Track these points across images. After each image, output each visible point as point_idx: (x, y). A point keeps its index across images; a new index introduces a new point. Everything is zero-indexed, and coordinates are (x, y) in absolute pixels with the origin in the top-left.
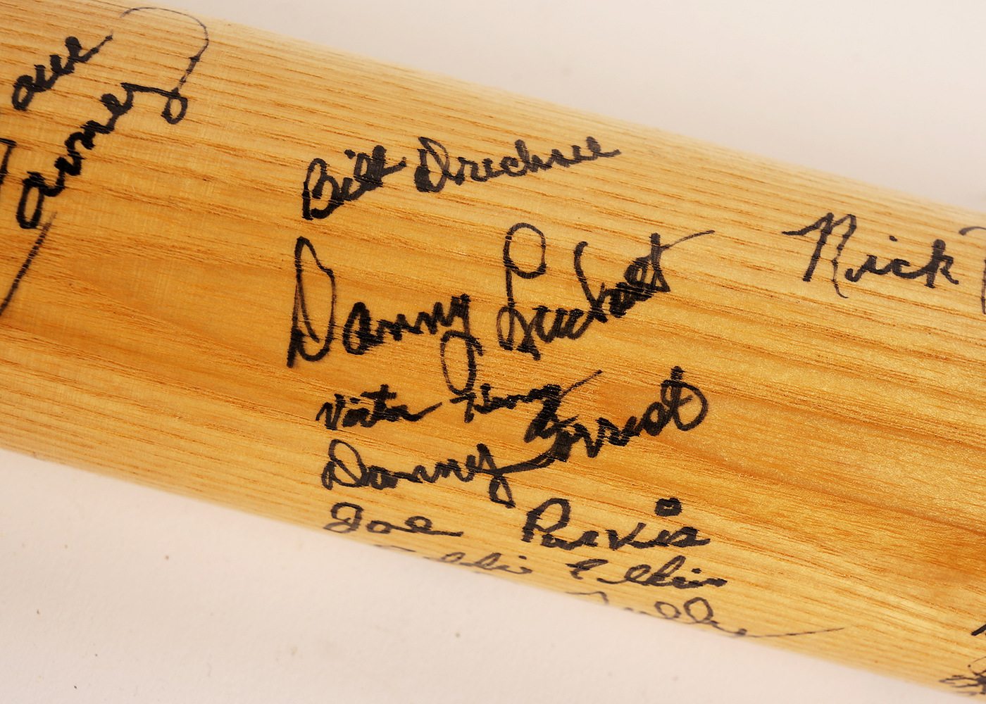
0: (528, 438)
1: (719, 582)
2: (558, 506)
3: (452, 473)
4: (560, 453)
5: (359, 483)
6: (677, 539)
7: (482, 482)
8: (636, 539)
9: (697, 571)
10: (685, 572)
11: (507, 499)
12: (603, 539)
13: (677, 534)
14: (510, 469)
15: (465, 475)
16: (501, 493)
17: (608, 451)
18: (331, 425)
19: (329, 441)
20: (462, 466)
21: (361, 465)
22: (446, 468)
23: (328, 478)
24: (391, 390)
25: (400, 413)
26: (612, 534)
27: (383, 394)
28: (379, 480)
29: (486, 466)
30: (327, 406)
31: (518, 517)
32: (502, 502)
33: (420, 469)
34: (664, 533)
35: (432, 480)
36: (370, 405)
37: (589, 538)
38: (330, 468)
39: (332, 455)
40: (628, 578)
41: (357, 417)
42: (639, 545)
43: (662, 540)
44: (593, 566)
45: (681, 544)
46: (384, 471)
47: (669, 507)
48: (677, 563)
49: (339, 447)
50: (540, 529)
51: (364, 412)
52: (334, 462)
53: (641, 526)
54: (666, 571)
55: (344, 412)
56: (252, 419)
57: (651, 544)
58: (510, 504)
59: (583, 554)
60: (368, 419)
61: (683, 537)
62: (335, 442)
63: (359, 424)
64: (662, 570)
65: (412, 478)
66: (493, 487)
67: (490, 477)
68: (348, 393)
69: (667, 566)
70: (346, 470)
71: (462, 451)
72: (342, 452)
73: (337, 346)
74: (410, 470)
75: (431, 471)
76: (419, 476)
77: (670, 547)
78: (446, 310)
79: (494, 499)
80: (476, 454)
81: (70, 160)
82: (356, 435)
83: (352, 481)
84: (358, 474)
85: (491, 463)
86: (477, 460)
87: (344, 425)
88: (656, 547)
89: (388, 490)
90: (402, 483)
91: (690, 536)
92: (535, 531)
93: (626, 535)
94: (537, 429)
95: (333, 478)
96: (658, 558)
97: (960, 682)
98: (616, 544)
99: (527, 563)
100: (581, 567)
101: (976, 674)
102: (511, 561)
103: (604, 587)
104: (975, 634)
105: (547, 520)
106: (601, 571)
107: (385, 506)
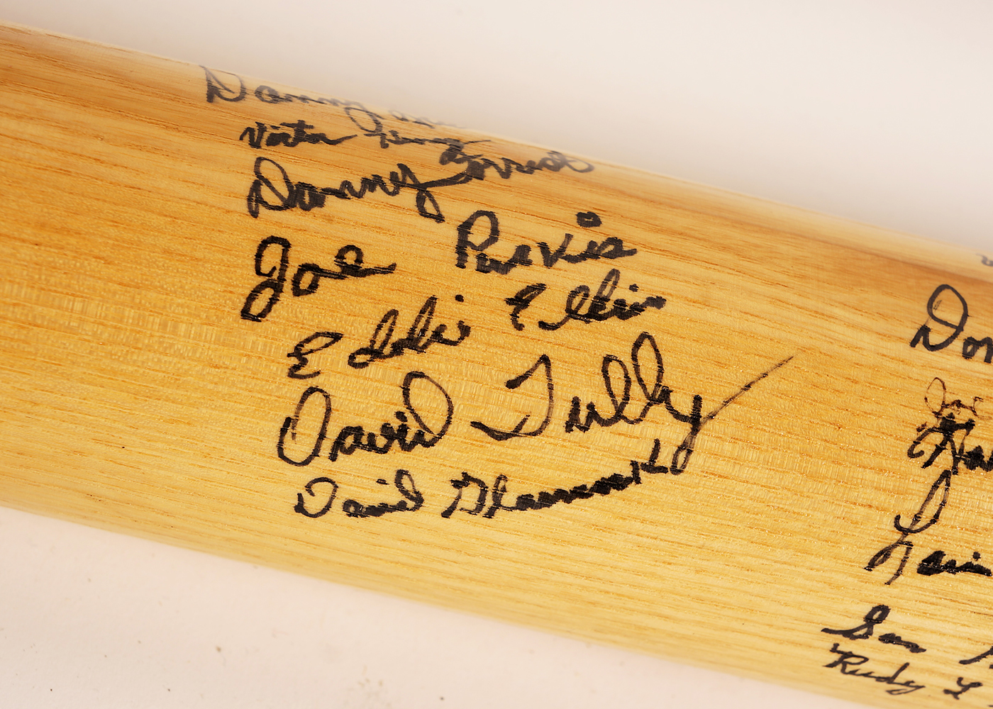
0: (443, 162)
1: (658, 302)
2: (485, 218)
3: (378, 188)
4: (474, 174)
5: (287, 205)
6: (607, 250)
7: (408, 197)
8: (568, 252)
9: (634, 288)
10: (622, 293)
11: (435, 213)
12: (535, 255)
13: (605, 244)
14: (433, 184)
15: (391, 189)
16: (429, 207)
17: (517, 176)
18: (255, 144)
19: (254, 159)
20: (387, 181)
21: (287, 181)
22: (372, 183)
23: (255, 201)
24: (308, 124)
25: (317, 138)
26: (544, 247)
27: (302, 125)
28: (307, 199)
29: (409, 181)
30: (249, 130)
31: (448, 233)
32: (430, 216)
33: (346, 184)
34: (592, 244)
35: (359, 195)
36: (291, 132)
37: (521, 257)
38: (256, 187)
39: (257, 173)
40: (572, 313)
41: (279, 140)
42: (572, 259)
43: (592, 252)
44: (532, 297)
45: (611, 256)
46: (311, 188)
47: (588, 220)
48: (613, 279)
49: (264, 164)
50: (474, 247)
51: (286, 136)
52: (260, 181)
53: (569, 237)
54: (605, 293)
55: (266, 135)
56: (176, 139)
57: (583, 257)
58: (439, 218)
59: (520, 278)
60: (290, 140)
61: (611, 248)
62: (260, 160)
63: (282, 144)
64: (600, 292)
65: (340, 194)
66: (420, 201)
67: (415, 192)
68: (267, 123)
69: (604, 285)
70: (273, 189)
71: (384, 169)
72: (267, 170)
73: (252, 98)
74: (337, 186)
75: (357, 186)
76: (346, 192)
77: (602, 259)
79: (423, 213)
80: (399, 172)
82: (279, 153)
83: (279, 203)
84: (285, 193)
85: (414, 179)
86: (400, 175)
87: (268, 145)
88: (589, 261)
89: (316, 210)
90: (331, 200)
91: (616, 248)
92: (469, 250)
93: (557, 248)
94: (449, 159)
95: (260, 201)
96: (592, 274)
97: (927, 447)
98: (549, 260)
99: (464, 312)
100: (520, 301)
101: (937, 414)
102: (447, 314)
103: (547, 343)
104: (914, 343)
105: (478, 235)
106: (540, 309)
107: (313, 236)
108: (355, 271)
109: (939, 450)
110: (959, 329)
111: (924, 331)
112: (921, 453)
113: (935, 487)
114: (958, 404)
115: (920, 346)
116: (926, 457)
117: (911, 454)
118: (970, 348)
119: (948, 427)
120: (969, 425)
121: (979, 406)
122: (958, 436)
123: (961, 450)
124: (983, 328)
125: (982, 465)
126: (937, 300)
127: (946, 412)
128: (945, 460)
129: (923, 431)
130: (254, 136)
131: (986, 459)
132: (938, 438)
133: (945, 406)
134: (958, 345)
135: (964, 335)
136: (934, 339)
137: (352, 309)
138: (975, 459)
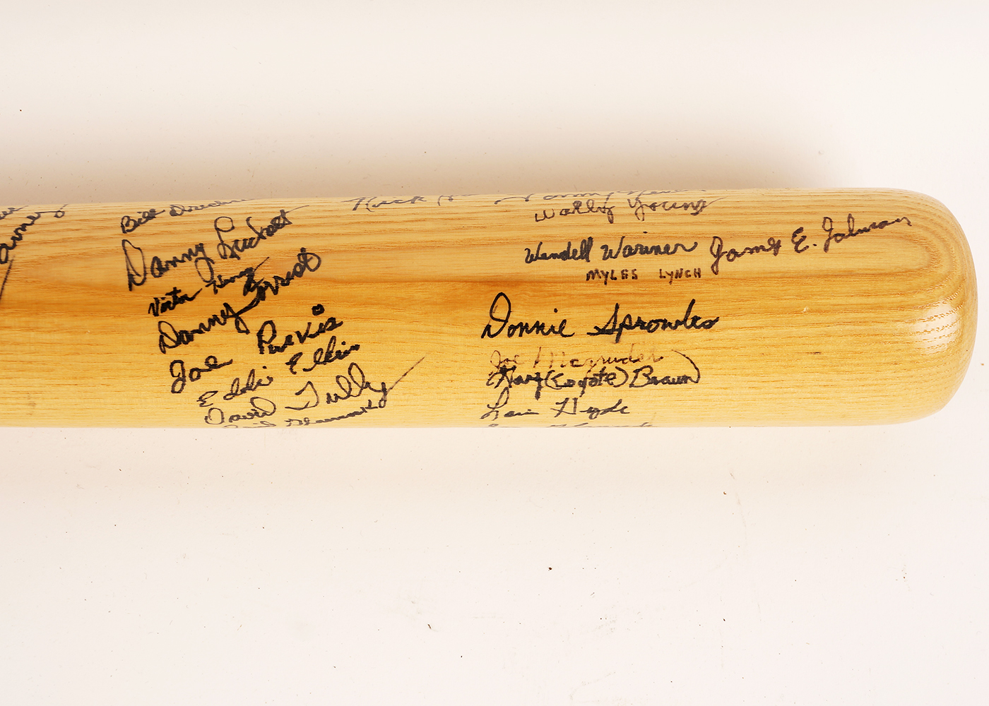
0: (245, 294)
1: (356, 347)
2: (269, 325)
3: (216, 322)
4: (261, 296)
5: (177, 344)
6: (328, 327)
7: (231, 322)
8: (310, 333)
9: (344, 343)
10: (339, 347)
11: (245, 329)
12: (295, 339)
13: (327, 323)
14: (241, 312)
15: (222, 322)
16: (242, 327)
17: (282, 289)
18: (156, 314)
19: (157, 323)
20: (219, 317)
21: (175, 332)
22: (213, 321)
23: (163, 346)
24: (178, 289)
25: (185, 298)
26: (298, 333)
27: (175, 291)
28: (185, 338)
29: (230, 314)
30: (152, 305)
31: (253, 338)
32: (243, 332)
33: (202, 325)
34: (321, 324)
35: (208, 330)
36: (170, 298)
37: (289, 341)
38: (161, 339)
39: (160, 331)
40: (317, 362)
41: (166, 307)
42: (312, 336)
43: (322, 330)
44: (297, 359)
45: (331, 329)
46: (186, 332)
47: (318, 310)
48: (333, 341)
49: (163, 324)
50: (266, 342)
51: (169, 302)
52: (163, 335)
53: (309, 324)
54: (330, 349)
55: (160, 305)
56: (120, 321)
57: (317, 334)
58: (247, 332)
59: (290, 352)
60: (172, 305)
61: (330, 324)
62: (160, 322)
63: (168, 309)
64: (328, 349)
65: (199, 332)
66: (237, 324)
67: (234, 319)
68: (159, 296)
69: (329, 346)
70: (169, 338)
71: (217, 309)
72: (166, 328)
73: (149, 276)
74: (197, 328)
75: (207, 325)
76: (202, 329)
77: (327, 332)
78: (194, 251)
79: (240, 331)
80: (224, 309)
81: (17, 236)
82: (167, 316)
83: (174, 344)
84: (175, 338)
85: (232, 312)
86: (225, 311)
87: (162, 312)
88: (321, 334)
89: (190, 343)
90: (196, 335)
91: (333, 324)
92: (264, 345)
93: (305, 332)
94: (248, 289)
95: (165, 345)
96: (323, 341)
97: (496, 380)
98: (302, 340)
99: (268, 372)
100: (292, 363)
101: (498, 367)
102: (261, 375)
103: (309, 376)
104: (482, 337)
105: (267, 336)
106: (302, 363)
107: (192, 355)
108: (215, 366)
109: (501, 380)
110: (506, 321)
111: (488, 328)
112: (493, 383)
113: (502, 393)
114: (507, 360)
115: (486, 336)
116: (496, 384)
117: (488, 384)
118: (511, 331)
119: (504, 371)
120: (514, 368)
121: (518, 359)
122: (509, 374)
123: (512, 379)
124: (519, 317)
125: (523, 382)
126: (495, 306)
127: (501, 365)
128: (505, 383)
129: (492, 375)
130: (154, 308)
131: (524, 380)
132: (500, 376)
133: (500, 362)
134: (505, 330)
135: (508, 325)
136: (493, 331)
137: (219, 381)
138: (519, 380)
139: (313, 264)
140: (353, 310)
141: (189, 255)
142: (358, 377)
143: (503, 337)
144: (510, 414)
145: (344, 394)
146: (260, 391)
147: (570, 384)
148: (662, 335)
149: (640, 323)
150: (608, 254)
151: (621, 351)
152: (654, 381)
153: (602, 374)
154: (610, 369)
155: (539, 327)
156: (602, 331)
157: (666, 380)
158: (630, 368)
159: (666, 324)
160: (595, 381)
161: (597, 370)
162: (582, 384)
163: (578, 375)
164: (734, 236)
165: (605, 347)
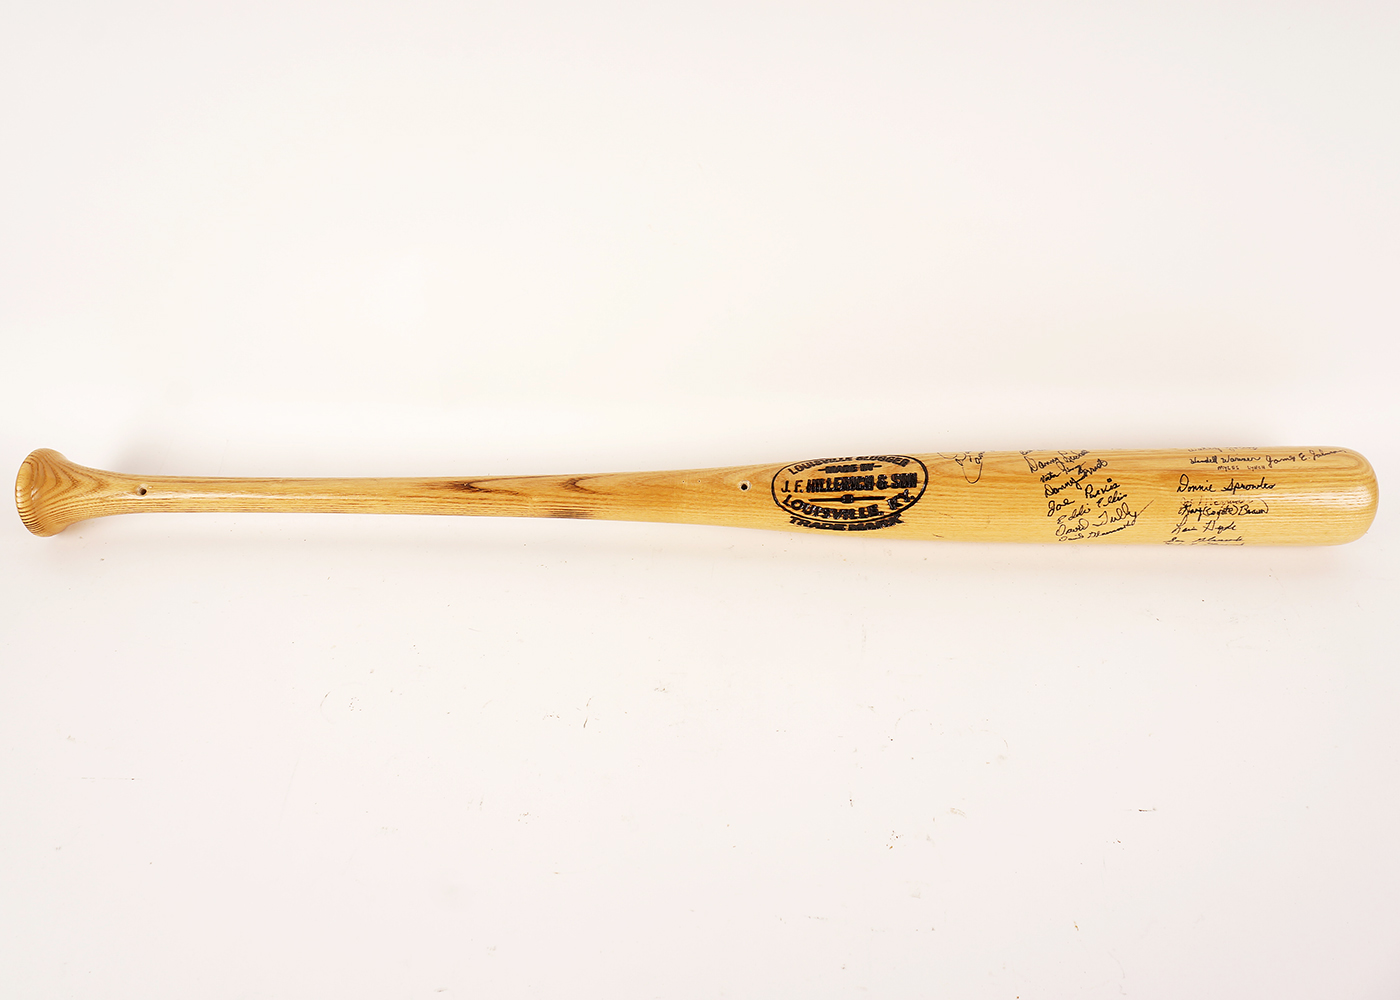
0: (1079, 474)
1: (1125, 496)
2: (1090, 486)
4: (1086, 475)
6: (1114, 487)
8: (1106, 489)
9: (1120, 494)
10: (1118, 495)
12: (1100, 492)
13: (1113, 485)
14: (1078, 481)
15: (1071, 485)
16: (1079, 487)
17: (1094, 473)
18: (1043, 482)
19: (1044, 485)
20: (1069, 483)
21: (1051, 489)
22: (1067, 484)
25: (1054, 476)
26: (1102, 490)
27: (1050, 473)
28: (1055, 491)
29: (1074, 482)
30: (1041, 478)
31: (1083, 491)
32: (1079, 489)
33: (1062, 486)
34: (1111, 486)
35: (1065, 488)
36: (1048, 476)
37: (1098, 493)
38: (1046, 492)
39: (1045, 488)
40: (1109, 502)
41: (1047, 479)
42: (1107, 491)
43: (1111, 488)
44: (1101, 501)
46: (1056, 489)
47: (1109, 480)
48: (1116, 493)
49: (1046, 486)
52: (1046, 490)
53: (1106, 486)
55: (1044, 478)
56: (1029, 484)
57: (1109, 490)
58: (1081, 489)
59: (1098, 497)
60: (1049, 478)
64: (1114, 496)
66: (1076, 486)
67: (1075, 484)
68: (1044, 475)
70: (1049, 491)
71: (1069, 480)
73: (1039, 468)
74: (1060, 487)
75: (1064, 486)
76: (1062, 488)
77: (1113, 489)
78: (1054, 459)
82: (1048, 482)
83: (1051, 494)
84: (1051, 491)
86: (1071, 481)
87: (1045, 481)
88: (1111, 490)
89: (1058, 493)
90: (1060, 490)
91: (1116, 486)
92: (1088, 494)
93: (1104, 489)
94: (1080, 472)
95: (1047, 494)
96: (1111, 493)
97: (1182, 511)
98: (1103, 492)
99: (1089, 507)
100: (1099, 502)
101: (1183, 505)
102: (1085, 508)
103: (1105, 509)
104: (1177, 491)
105: (1089, 490)
106: (1103, 503)
107: (1058, 499)
108: (1068, 503)
109: (1184, 511)
110: (1187, 485)
111: (1180, 487)
112: (1181, 513)
113: (1184, 517)
114: (1188, 502)
115: (1179, 491)
117: (1179, 513)
118: (1189, 489)
119: (1186, 507)
120: (1190, 505)
121: (1192, 502)
122: (1188, 508)
123: (1189, 510)
124: (1192, 483)
126: (1182, 479)
127: (1185, 504)
128: (1186, 513)
129: (1181, 509)
130: (1043, 480)
131: (1194, 511)
132: (1184, 509)
134: (1187, 489)
135: (1188, 487)
136: (1182, 489)
137: (1068, 510)
138: (1192, 511)
139: (1104, 464)
140: (1123, 481)
141: (1053, 461)
142: (1125, 510)
143: (1186, 492)
144: (1185, 530)
145: (1118, 518)
146: (1084, 516)
147: (1213, 513)
148: (1251, 491)
149: (1243, 486)
150: (1225, 461)
151: (1235, 498)
152: (1249, 512)
153: (1227, 508)
154: (1231, 506)
155: (1201, 488)
156: (1227, 489)
157: (1254, 512)
158: (1239, 506)
159: (1254, 487)
160: (1224, 512)
161: (1225, 507)
162: (1218, 513)
163: (1217, 509)
164: (1274, 456)
165: (1229, 496)
